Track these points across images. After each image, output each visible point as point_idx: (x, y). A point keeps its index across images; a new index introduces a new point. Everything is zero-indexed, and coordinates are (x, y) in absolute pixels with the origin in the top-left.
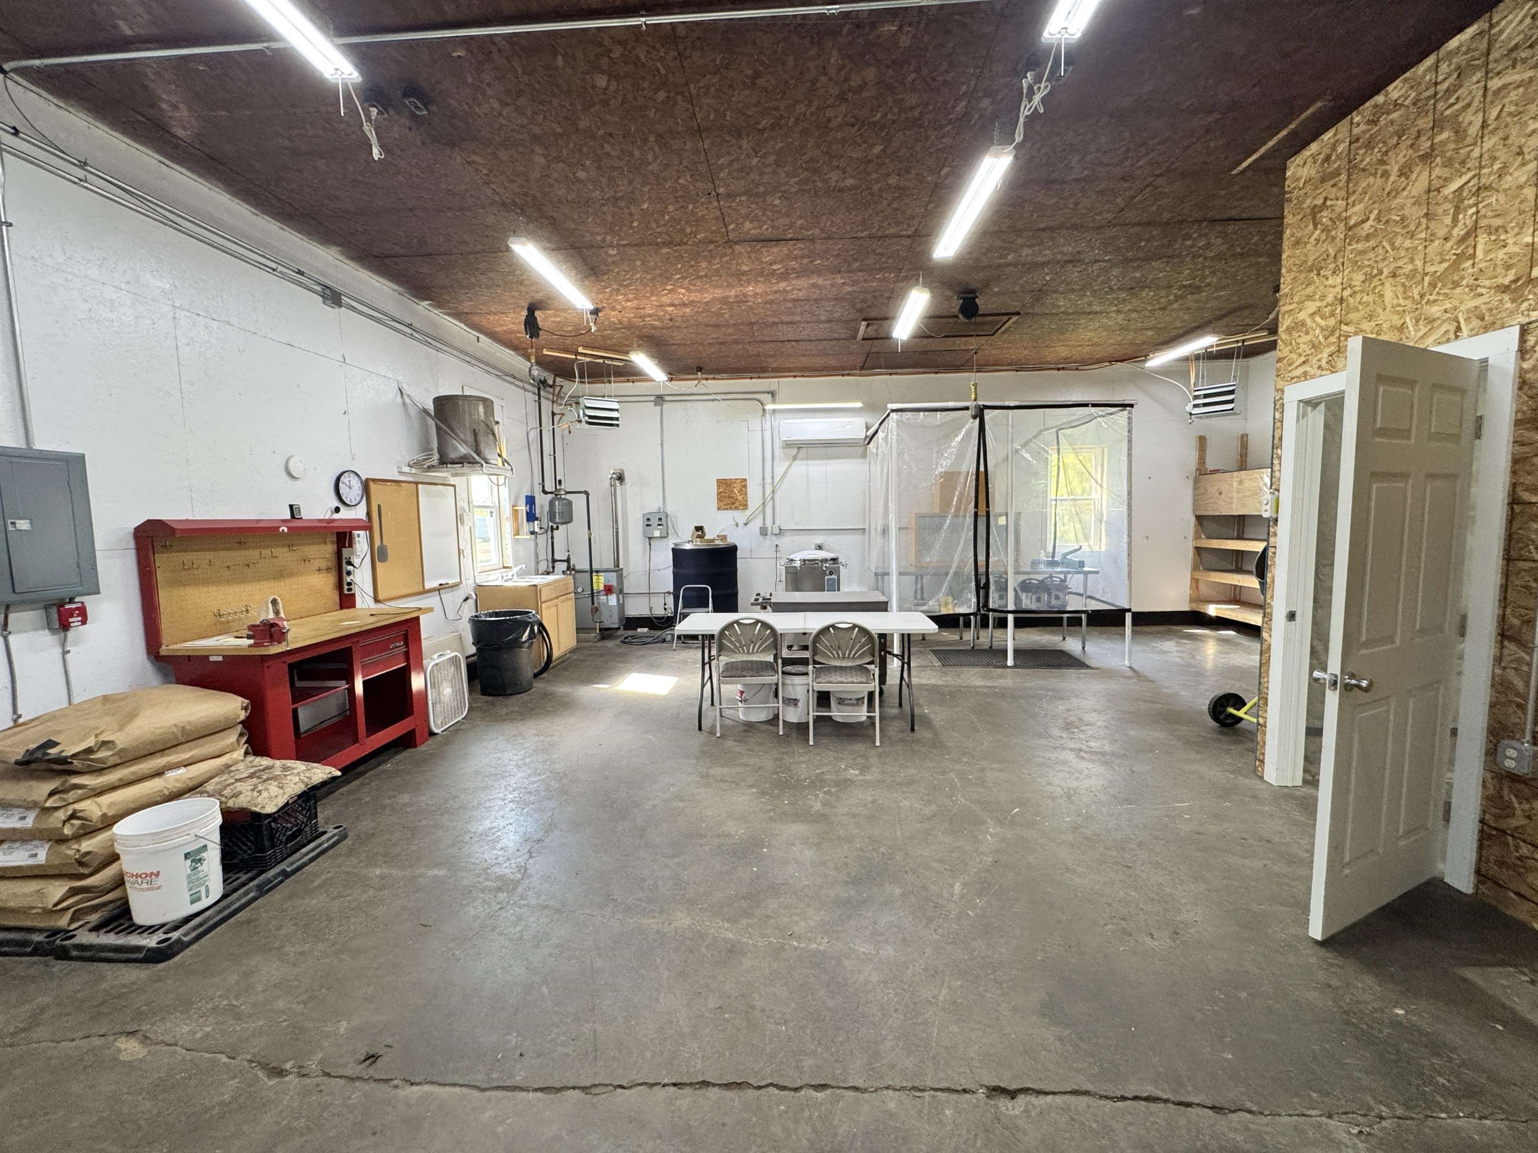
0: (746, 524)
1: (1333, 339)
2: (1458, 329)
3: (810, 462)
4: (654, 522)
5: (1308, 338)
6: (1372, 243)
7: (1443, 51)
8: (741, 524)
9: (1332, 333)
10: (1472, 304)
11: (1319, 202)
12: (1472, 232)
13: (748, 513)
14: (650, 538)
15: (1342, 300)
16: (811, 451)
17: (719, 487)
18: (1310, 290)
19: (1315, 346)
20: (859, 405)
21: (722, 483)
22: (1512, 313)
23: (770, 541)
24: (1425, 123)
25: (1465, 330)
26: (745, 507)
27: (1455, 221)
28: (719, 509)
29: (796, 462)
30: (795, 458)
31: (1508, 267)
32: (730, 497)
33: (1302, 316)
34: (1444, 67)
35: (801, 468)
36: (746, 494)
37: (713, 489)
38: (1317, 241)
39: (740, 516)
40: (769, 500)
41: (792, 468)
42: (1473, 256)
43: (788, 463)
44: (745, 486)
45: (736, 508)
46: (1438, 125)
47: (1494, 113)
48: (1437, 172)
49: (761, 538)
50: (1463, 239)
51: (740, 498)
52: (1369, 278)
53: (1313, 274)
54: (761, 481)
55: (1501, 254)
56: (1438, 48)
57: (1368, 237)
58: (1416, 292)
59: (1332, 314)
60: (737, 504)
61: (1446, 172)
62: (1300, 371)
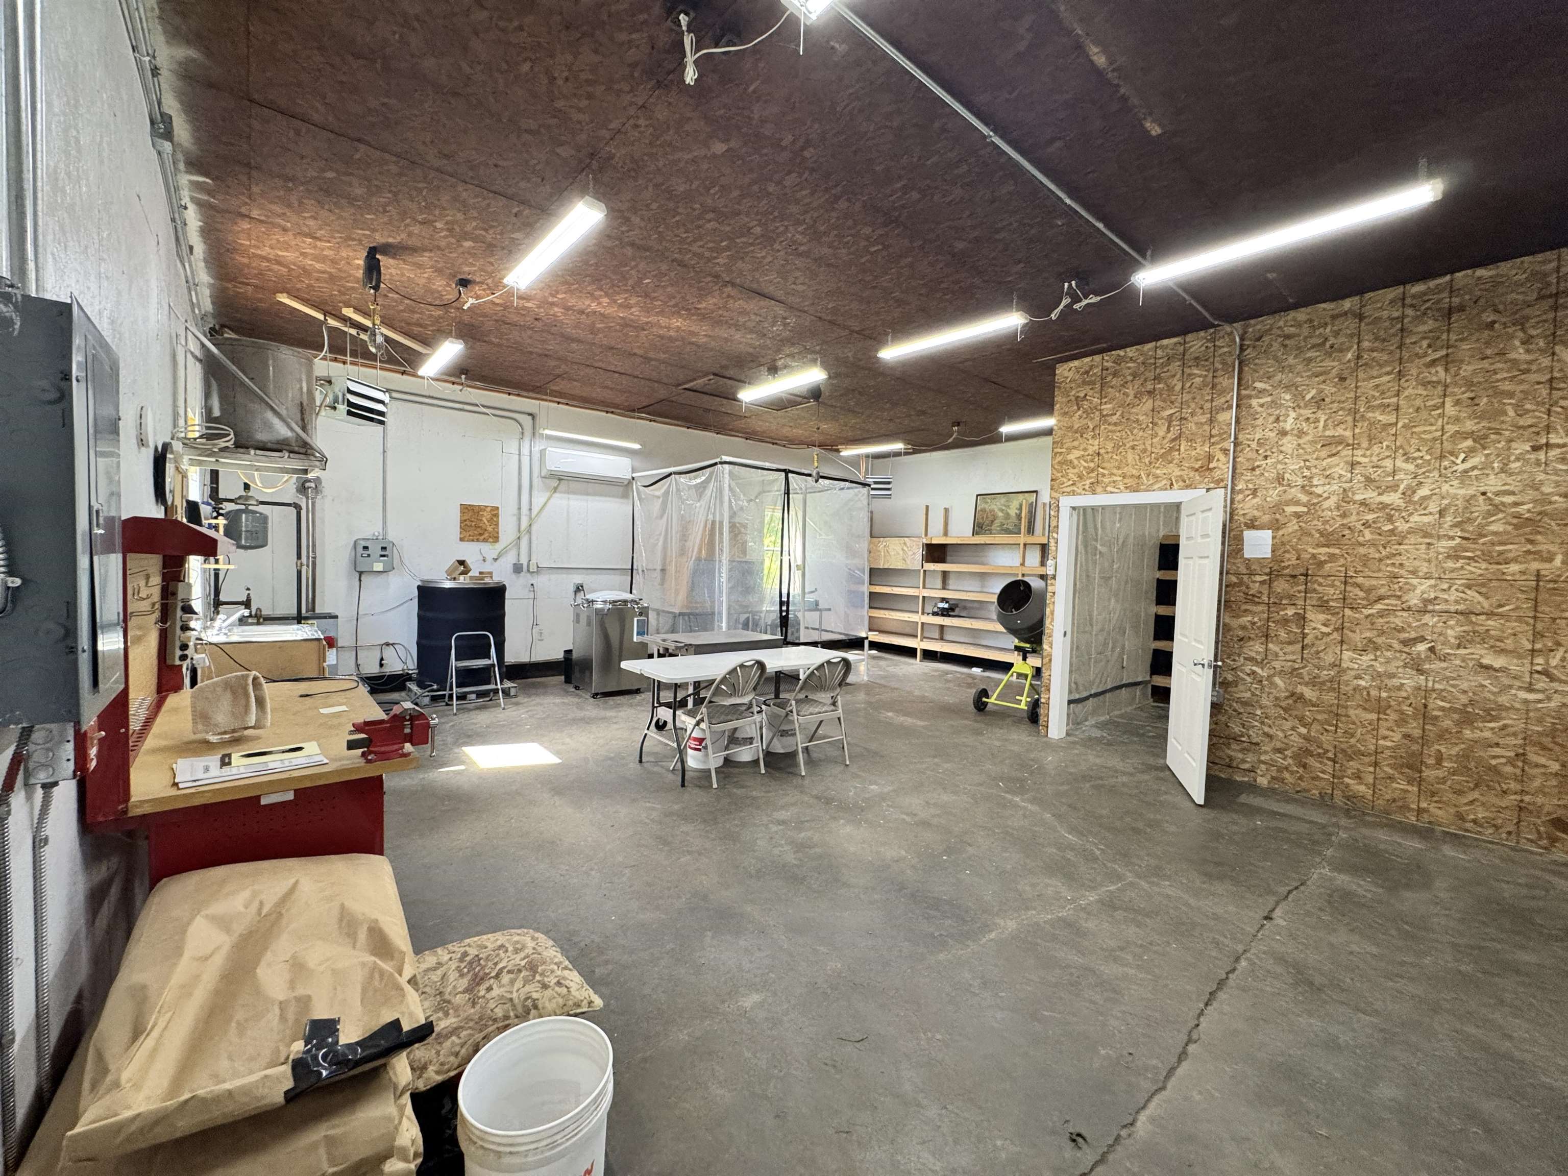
0: (495, 560)
1: (1093, 475)
2: (1172, 484)
3: (571, 496)
4: (375, 550)
5: (1076, 471)
6: (1119, 428)
7: (1159, 343)
8: (489, 559)
9: (1093, 471)
10: (1179, 473)
11: (1082, 395)
12: (1178, 438)
13: (499, 546)
14: (361, 573)
15: (1099, 454)
16: (573, 485)
17: (462, 512)
18: (1076, 443)
19: (1081, 477)
20: (637, 446)
21: (466, 509)
22: (1200, 483)
23: (525, 578)
24: (1151, 375)
25: (1176, 486)
26: (496, 539)
27: (1168, 431)
28: (462, 540)
29: (557, 495)
30: (555, 489)
31: (1197, 460)
32: (477, 527)
33: (1071, 457)
34: (1160, 353)
35: (560, 501)
36: (497, 525)
37: (455, 517)
38: (1081, 417)
39: (489, 550)
40: (525, 532)
41: (552, 501)
42: (1179, 450)
43: (548, 494)
44: (497, 515)
45: (485, 540)
46: (1157, 378)
47: (1188, 385)
48: (1158, 403)
49: (514, 576)
50: (1174, 440)
51: (490, 529)
52: (1117, 447)
53: (1078, 435)
54: (516, 511)
55: (1194, 453)
56: (1157, 341)
57: (1115, 424)
58: (1147, 460)
59: (1092, 461)
60: (486, 535)
61: (1162, 404)
62: (1068, 489)
